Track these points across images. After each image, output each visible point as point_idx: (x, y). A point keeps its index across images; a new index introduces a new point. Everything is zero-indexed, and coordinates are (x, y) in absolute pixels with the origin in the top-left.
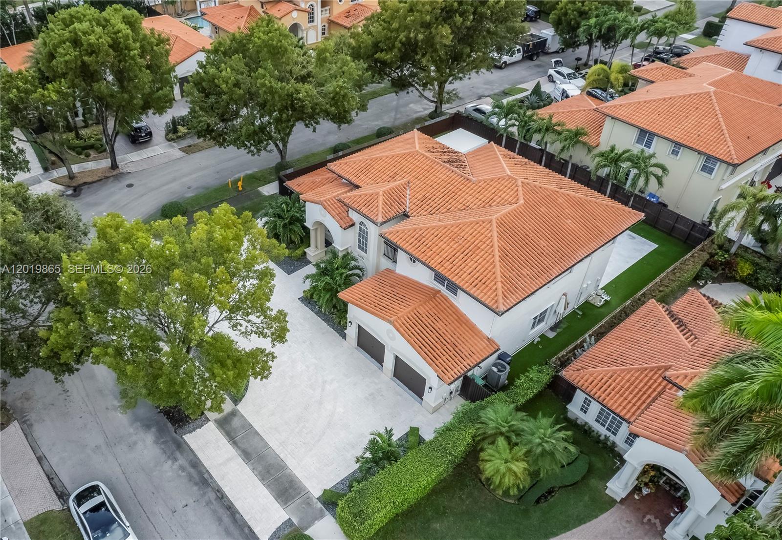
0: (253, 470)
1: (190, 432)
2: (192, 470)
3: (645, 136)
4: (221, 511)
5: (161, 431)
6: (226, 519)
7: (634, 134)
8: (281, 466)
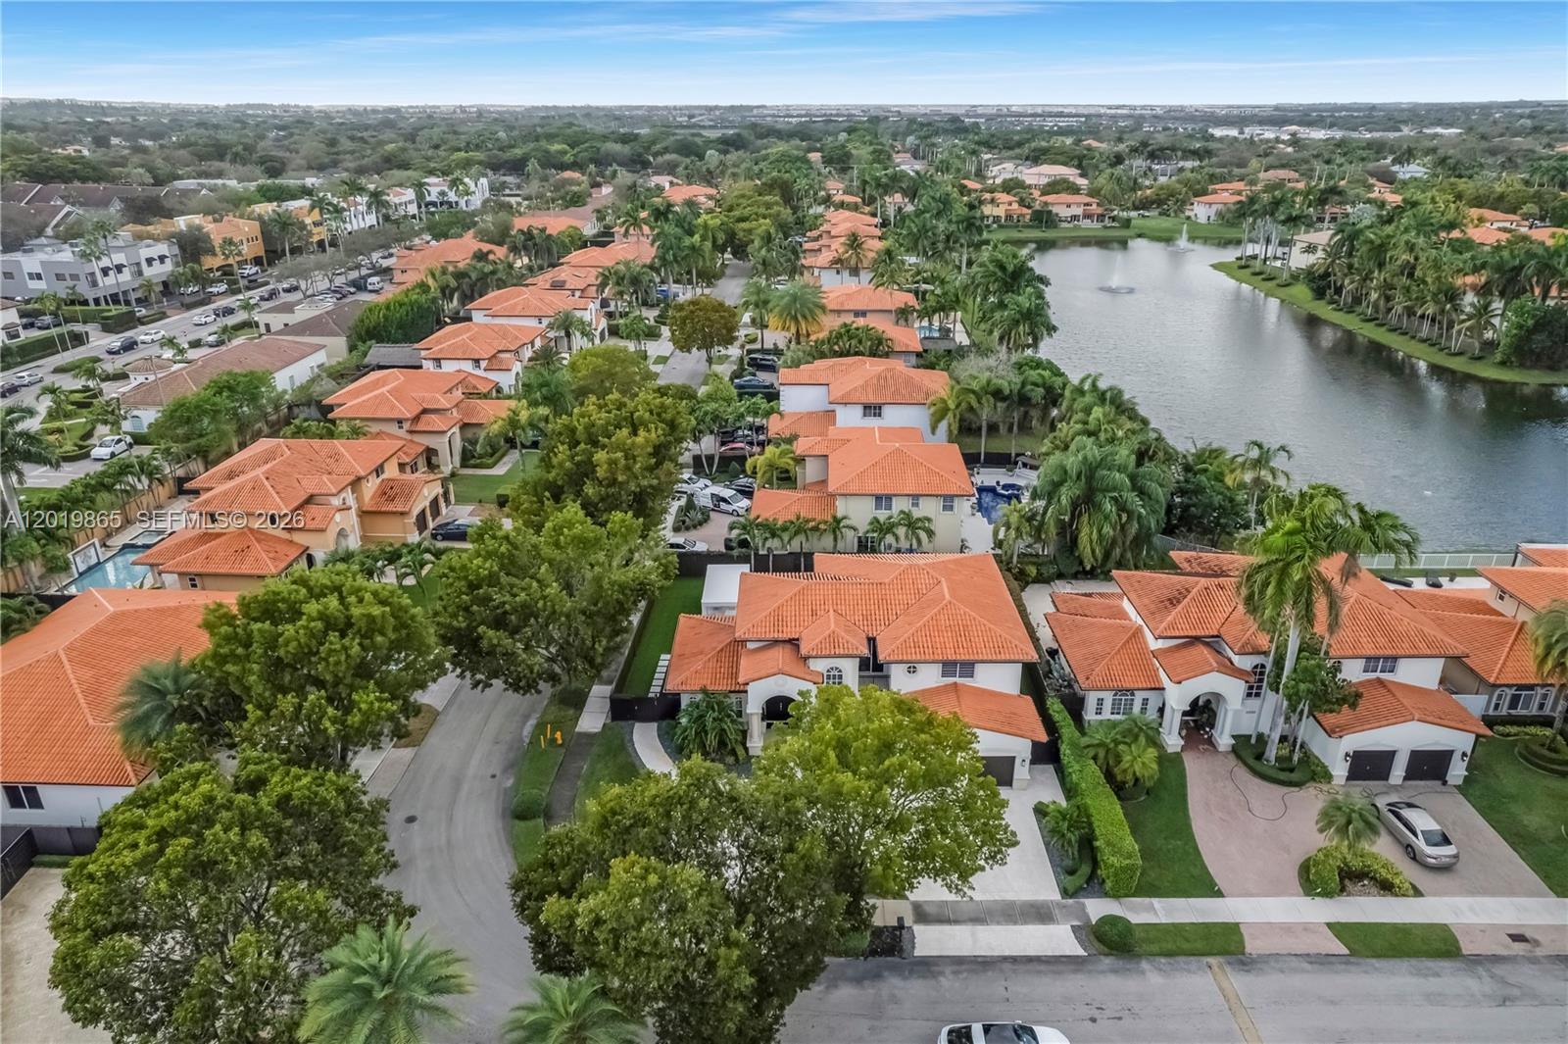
0: (998, 923)
1: (913, 947)
2: (964, 967)
3: (882, 500)
4: (1030, 967)
5: (895, 969)
6: (1042, 967)
7: (871, 502)
8: (1011, 904)
